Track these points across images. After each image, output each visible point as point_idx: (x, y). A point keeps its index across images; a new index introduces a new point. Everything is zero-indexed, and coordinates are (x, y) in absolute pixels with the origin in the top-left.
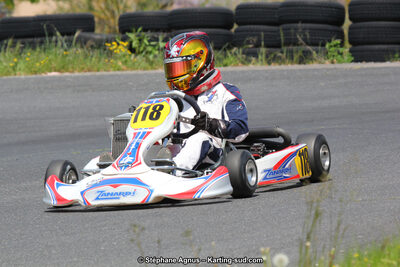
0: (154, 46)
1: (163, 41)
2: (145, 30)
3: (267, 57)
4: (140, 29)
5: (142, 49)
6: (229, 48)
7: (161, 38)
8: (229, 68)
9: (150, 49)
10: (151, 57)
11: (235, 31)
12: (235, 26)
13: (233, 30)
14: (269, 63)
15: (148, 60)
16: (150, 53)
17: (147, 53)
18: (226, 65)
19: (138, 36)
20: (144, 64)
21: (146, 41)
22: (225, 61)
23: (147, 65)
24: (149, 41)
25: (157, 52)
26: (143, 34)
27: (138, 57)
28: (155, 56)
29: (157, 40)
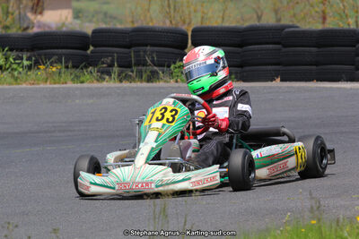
0: (19, 64)
1: (27, 60)
2: (11, 50)
3: (119, 75)
4: (6, 49)
5: (7, 66)
6: (86, 67)
7: (25, 57)
8: (85, 85)
9: (15, 66)
10: (16, 73)
11: (92, 52)
12: (91, 48)
13: (89, 52)
14: (121, 81)
15: (13, 76)
16: (16, 70)
17: (12, 69)
18: (82, 82)
19: (5, 55)
20: (9, 80)
21: (11, 60)
22: (82, 79)
23: (12, 80)
24: (14, 59)
25: (21, 70)
26: (9, 53)
27: (5, 73)
28: (20, 73)
29: (22, 59)
